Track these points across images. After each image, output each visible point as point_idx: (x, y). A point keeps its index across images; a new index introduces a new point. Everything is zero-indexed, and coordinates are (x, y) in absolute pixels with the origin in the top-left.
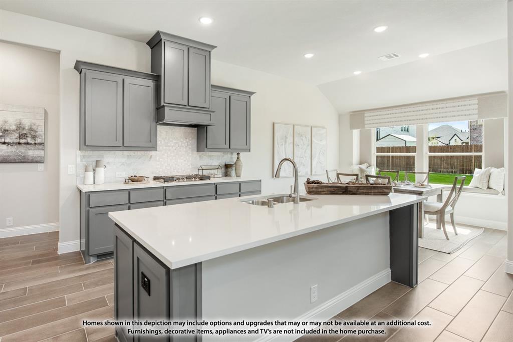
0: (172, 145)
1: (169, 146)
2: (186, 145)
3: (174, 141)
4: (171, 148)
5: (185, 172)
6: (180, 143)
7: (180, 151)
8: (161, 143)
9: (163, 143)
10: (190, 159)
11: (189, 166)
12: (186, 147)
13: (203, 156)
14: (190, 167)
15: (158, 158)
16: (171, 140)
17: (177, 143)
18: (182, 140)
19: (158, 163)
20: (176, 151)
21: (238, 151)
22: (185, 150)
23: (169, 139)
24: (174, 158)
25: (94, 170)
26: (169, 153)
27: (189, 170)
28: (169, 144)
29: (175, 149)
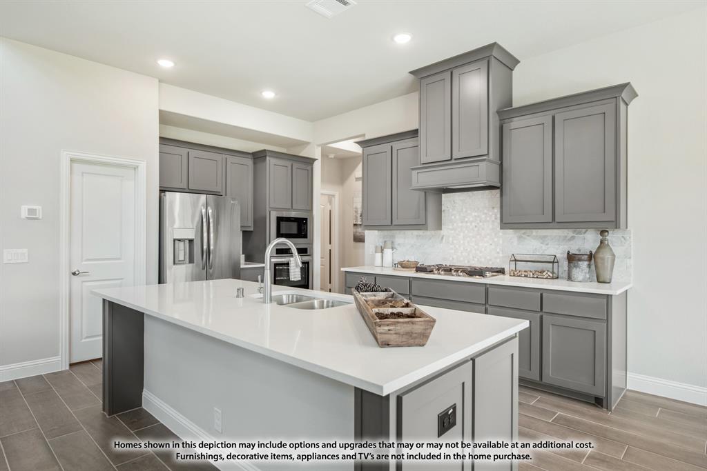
0: (471, 219)
1: (467, 222)
2: (493, 219)
3: (473, 214)
4: (469, 224)
5: (490, 263)
6: (483, 216)
7: (483, 229)
8: (455, 217)
9: (457, 217)
10: (501, 242)
11: (498, 253)
12: (493, 221)
13: (524, 236)
14: (501, 255)
15: (451, 239)
16: (469, 212)
17: (478, 216)
18: (486, 211)
19: (451, 246)
20: (476, 229)
21: (603, 226)
22: (491, 226)
23: (466, 211)
24: (473, 239)
25: (382, 251)
26: (466, 232)
27: (498, 260)
28: (466, 219)
29: (476, 226)
